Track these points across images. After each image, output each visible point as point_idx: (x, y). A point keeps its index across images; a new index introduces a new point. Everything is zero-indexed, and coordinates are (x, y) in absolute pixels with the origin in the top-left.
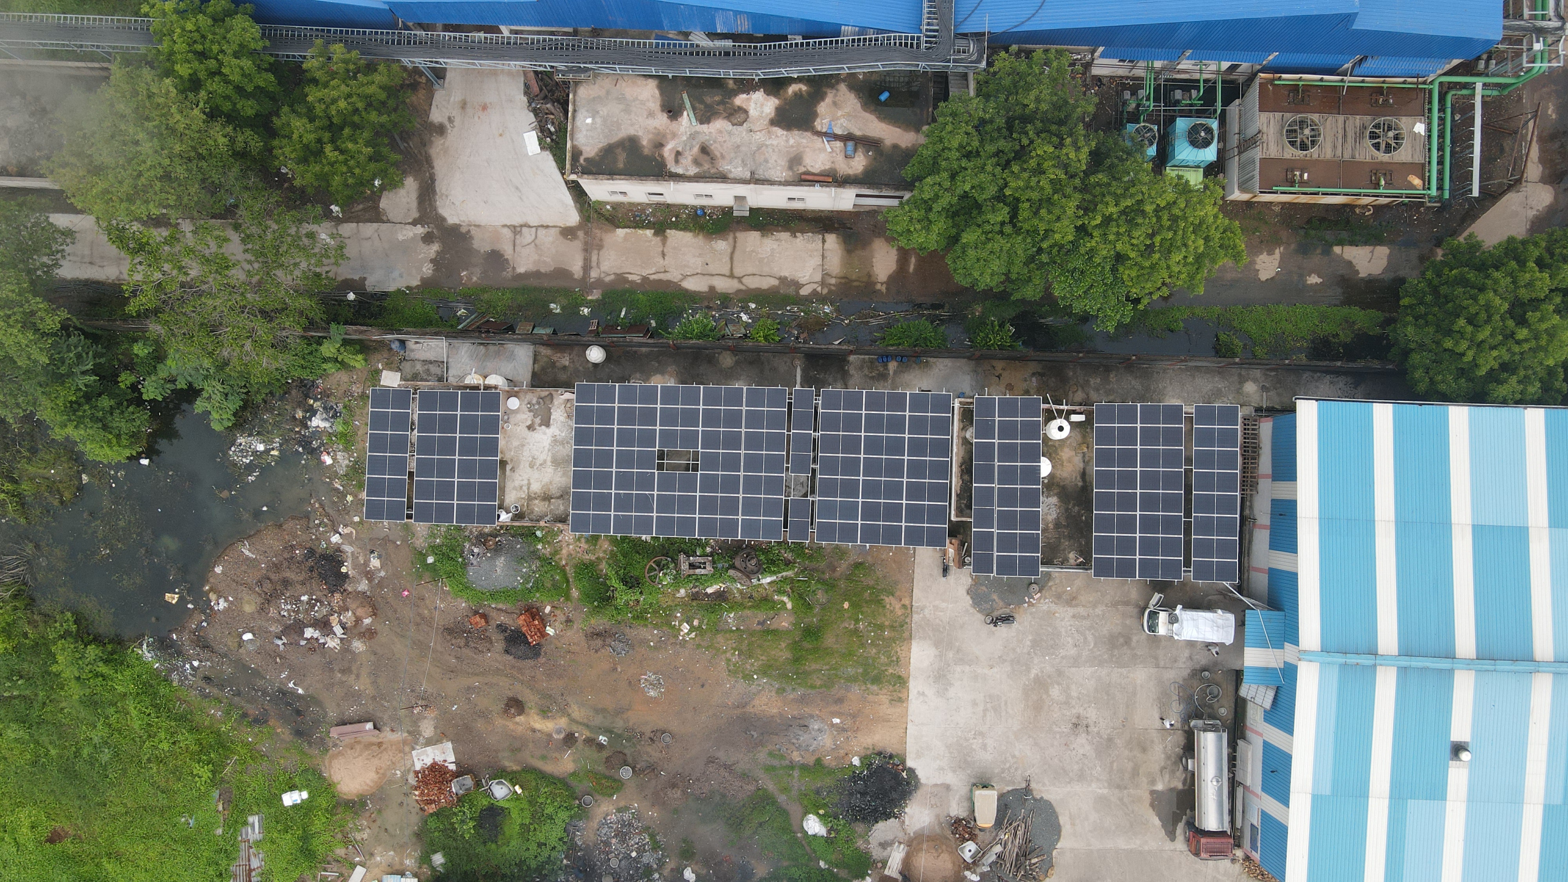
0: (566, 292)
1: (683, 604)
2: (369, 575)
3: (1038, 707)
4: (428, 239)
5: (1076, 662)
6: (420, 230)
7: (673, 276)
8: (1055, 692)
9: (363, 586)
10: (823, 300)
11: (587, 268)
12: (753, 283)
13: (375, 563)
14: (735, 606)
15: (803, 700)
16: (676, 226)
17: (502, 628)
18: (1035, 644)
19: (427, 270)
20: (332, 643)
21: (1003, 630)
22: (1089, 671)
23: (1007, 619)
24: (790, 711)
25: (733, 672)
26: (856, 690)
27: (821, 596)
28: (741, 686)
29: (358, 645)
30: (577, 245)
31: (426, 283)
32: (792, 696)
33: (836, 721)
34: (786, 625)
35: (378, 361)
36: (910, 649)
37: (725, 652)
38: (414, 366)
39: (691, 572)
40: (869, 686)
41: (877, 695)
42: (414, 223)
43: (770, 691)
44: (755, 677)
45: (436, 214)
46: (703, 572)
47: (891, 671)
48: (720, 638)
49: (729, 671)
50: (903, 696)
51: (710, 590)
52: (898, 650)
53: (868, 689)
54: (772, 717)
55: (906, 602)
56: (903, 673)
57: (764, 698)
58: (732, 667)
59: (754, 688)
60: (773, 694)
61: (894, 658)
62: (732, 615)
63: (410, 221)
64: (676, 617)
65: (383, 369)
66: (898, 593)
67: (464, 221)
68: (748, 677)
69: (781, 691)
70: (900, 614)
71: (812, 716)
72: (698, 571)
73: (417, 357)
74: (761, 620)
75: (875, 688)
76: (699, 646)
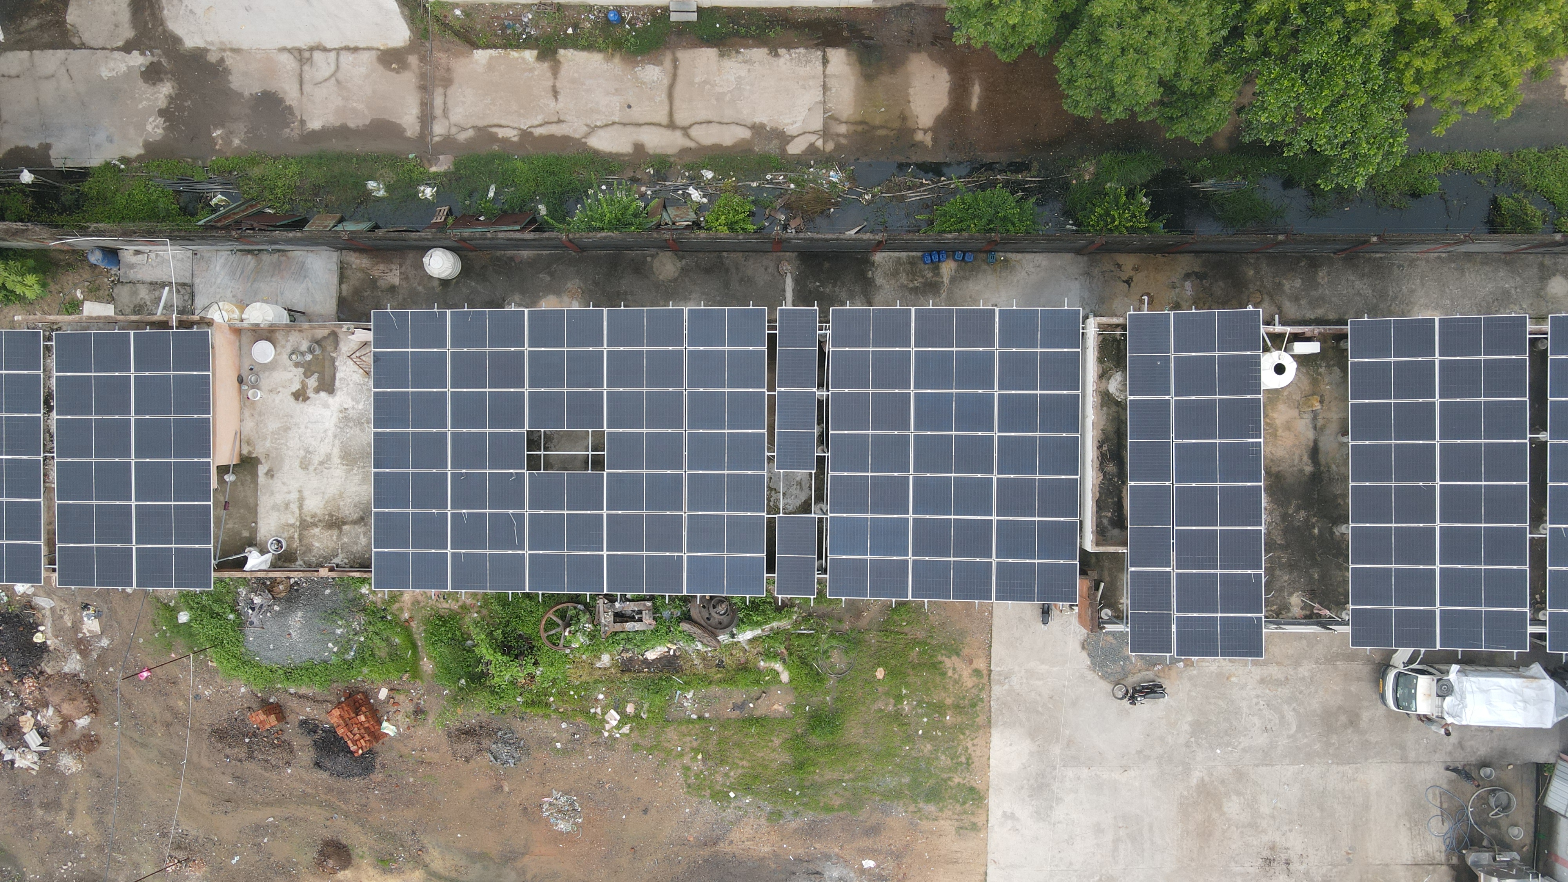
0: (394, 161)
1: (607, 679)
2: (83, 646)
3: (1205, 833)
4: (152, 74)
5: (1267, 757)
6: (137, 60)
7: (573, 128)
8: (1233, 807)
9: (73, 664)
10: (826, 161)
11: (426, 118)
12: (707, 136)
13: (91, 625)
14: (694, 680)
15: (812, 831)
16: (574, 43)
17: (310, 728)
18: (1198, 728)
19: (155, 128)
20: (25, 761)
21: (1146, 707)
22: (1290, 771)
23: (1152, 690)
24: (793, 849)
25: (696, 788)
26: (900, 814)
27: (838, 659)
28: (709, 809)
29: (68, 763)
30: (408, 80)
31: (153, 151)
32: (793, 825)
33: (869, 864)
34: (781, 709)
35: (75, 286)
36: (988, 743)
37: (681, 755)
38: (135, 293)
39: (618, 627)
40: (921, 805)
41: (936, 819)
42: (128, 48)
43: (758, 818)
44: (732, 795)
45: (165, 31)
46: (638, 626)
47: (957, 780)
48: (671, 733)
49: (689, 786)
50: (979, 820)
51: (651, 655)
52: (969, 745)
53: (920, 810)
54: (763, 859)
55: (980, 664)
56: (977, 783)
57: (748, 829)
58: (692, 780)
59: (730, 813)
60: (763, 821)
61: (963, 759)
62: (690, 695)
63: (120, 43)
64: (597, 700)
65: (84, 299)
66: (966, 651)
67: (212, 43)
68: (720, 796)
69: (775, 816)
70: (970, 684)
71: (827, 857)
72: (629, 626)
73: (139, 277)
74: (739, 702)
75: (931, 808)
76: (637, 746)
